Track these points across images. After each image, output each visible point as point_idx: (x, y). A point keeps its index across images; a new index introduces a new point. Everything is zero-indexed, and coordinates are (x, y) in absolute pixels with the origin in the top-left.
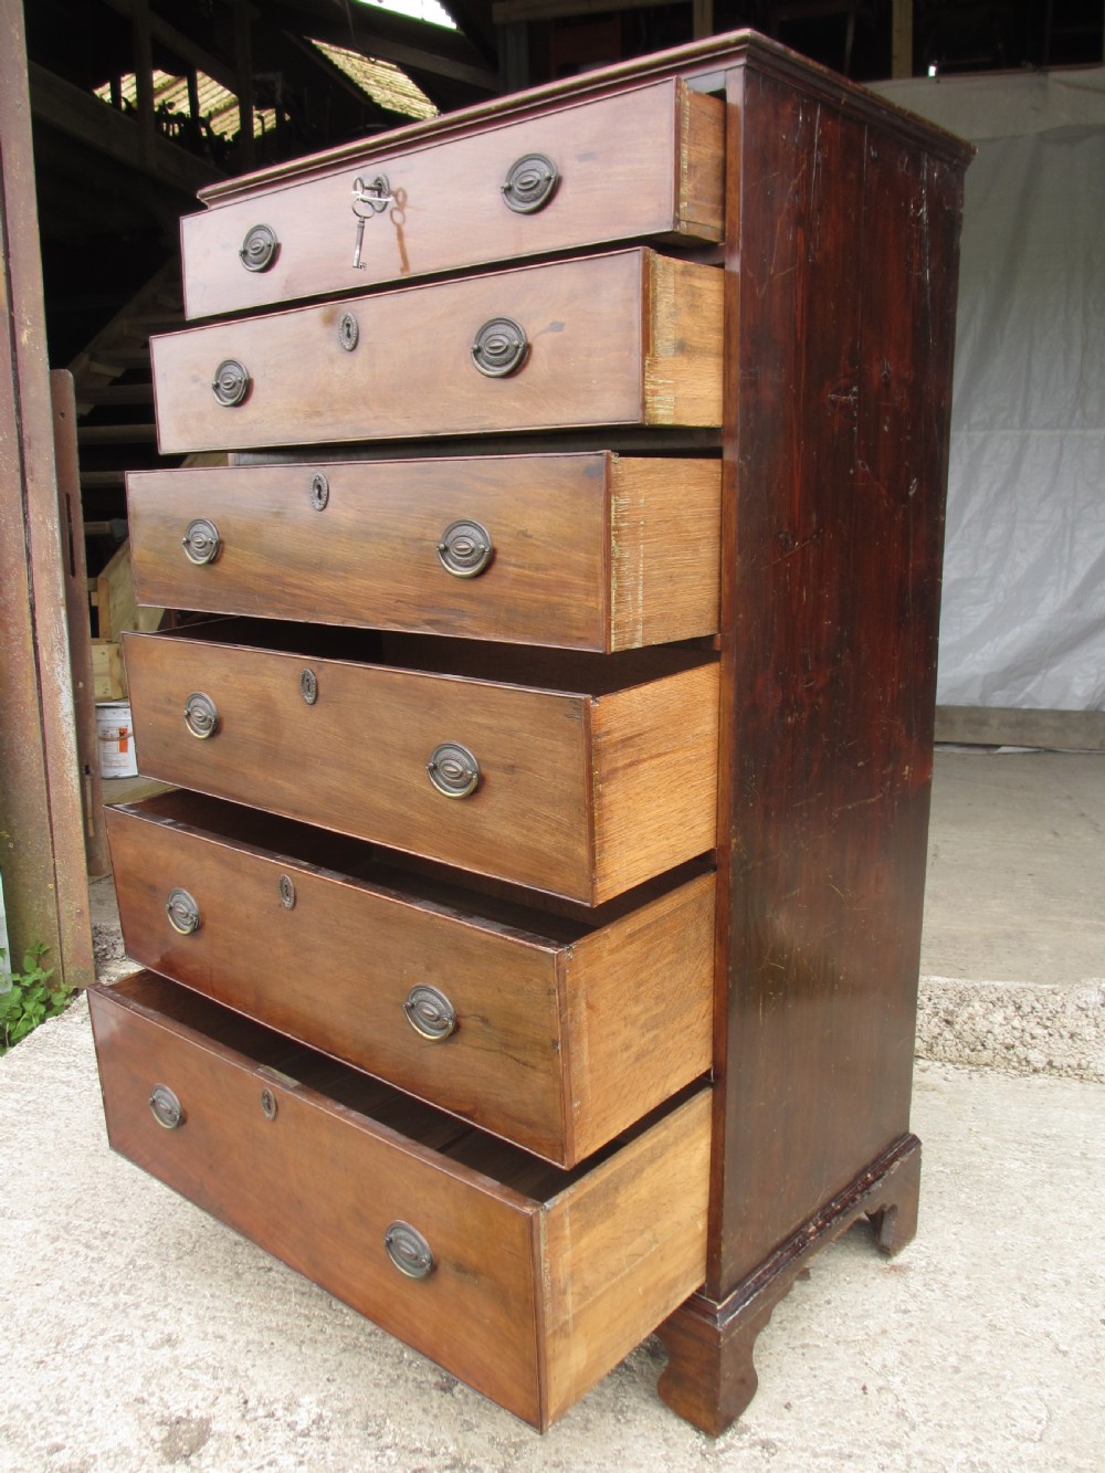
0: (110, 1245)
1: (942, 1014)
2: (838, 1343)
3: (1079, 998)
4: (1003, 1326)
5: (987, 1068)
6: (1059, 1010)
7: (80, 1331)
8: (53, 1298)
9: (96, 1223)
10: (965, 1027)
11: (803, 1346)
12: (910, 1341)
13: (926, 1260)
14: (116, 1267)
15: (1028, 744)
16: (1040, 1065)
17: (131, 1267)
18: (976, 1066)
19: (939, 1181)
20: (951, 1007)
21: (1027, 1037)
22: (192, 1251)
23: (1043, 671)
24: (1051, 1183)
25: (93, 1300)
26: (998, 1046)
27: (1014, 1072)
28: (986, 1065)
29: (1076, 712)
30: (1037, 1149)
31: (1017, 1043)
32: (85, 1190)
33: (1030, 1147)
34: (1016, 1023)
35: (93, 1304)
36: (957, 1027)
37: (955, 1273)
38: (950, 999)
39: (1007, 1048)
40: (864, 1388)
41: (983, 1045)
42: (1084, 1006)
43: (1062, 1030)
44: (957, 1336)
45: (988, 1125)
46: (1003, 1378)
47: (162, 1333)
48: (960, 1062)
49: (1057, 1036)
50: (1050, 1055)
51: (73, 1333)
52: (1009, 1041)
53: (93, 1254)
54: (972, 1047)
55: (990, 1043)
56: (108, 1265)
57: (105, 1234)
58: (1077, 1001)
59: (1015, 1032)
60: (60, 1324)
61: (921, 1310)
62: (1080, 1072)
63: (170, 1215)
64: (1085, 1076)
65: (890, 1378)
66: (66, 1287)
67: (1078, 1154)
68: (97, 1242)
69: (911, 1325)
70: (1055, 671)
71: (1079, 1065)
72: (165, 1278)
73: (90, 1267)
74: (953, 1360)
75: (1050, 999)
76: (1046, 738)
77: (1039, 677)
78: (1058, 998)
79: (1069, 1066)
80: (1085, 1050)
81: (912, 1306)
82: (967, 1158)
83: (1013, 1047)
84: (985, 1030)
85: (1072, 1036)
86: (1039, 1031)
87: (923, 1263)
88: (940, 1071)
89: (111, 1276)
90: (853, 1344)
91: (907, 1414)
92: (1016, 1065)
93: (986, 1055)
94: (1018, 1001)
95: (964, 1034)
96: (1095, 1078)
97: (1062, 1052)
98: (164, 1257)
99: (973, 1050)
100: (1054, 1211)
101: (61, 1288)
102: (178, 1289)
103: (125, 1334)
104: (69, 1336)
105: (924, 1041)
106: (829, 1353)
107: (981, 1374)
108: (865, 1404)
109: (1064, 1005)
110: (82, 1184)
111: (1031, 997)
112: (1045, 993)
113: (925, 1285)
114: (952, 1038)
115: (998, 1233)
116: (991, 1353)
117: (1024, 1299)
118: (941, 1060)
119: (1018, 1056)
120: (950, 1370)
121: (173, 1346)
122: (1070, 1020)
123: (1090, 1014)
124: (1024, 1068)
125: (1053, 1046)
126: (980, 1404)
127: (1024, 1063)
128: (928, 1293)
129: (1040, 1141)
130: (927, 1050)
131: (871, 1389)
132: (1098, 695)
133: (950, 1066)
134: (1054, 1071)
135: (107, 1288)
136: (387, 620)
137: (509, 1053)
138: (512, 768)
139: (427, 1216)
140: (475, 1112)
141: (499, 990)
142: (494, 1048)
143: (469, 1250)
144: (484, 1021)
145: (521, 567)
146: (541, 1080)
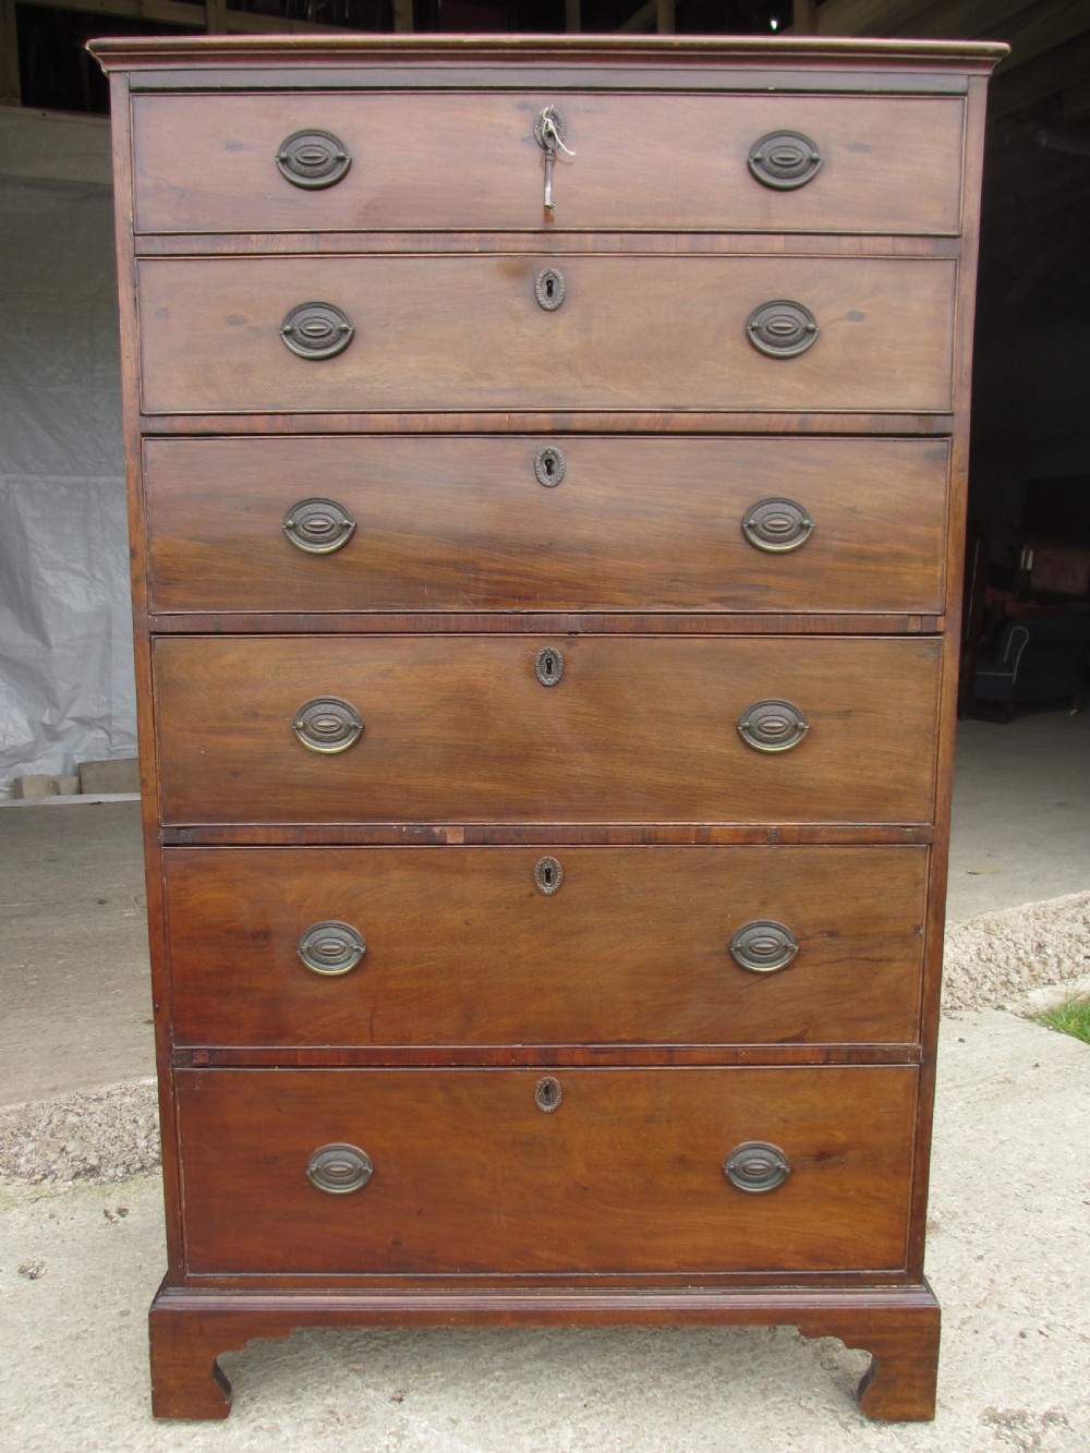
40: (1041, 1333)
136: (655, 601)
137: (861, 956)
138: (849, 713)
139: (785, 1121)
140: (806, 1031)
141: (857, 899)
142: (843, 957)
143: (838, 1133)
144: (833, 934)
145: (848, 541)
146: (897, 969)
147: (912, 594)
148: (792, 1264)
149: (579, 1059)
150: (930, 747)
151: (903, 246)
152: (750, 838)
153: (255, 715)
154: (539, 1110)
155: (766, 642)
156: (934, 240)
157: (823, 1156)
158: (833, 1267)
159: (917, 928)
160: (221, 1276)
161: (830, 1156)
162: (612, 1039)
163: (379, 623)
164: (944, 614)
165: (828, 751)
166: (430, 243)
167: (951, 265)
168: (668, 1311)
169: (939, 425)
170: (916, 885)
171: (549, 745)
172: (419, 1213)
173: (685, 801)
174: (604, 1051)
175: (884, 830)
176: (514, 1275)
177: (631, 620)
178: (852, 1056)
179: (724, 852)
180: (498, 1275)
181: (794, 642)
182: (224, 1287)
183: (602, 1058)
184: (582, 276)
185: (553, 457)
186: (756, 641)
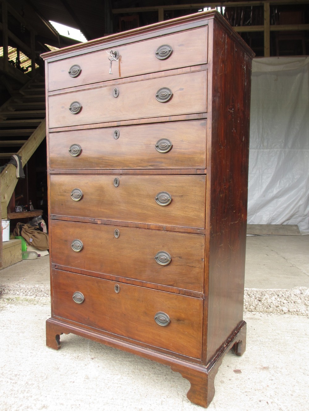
0: (19, 378)
1: (257, 298)
2: (255, 390)
3: (294, 292)
4: (301, 382)
5: (271, 313)
6: (290, 296)
7: (13, 406)
8: (2, 396)
9: (12, 372)
10: (265, 302)
11: (246, 392)
12: (276, 388)
13: (273, 365)
14: (22, 385)
15: (253, 234)
16: (286, 311)
17: (27, 384)
18: (269, 313)
19: (269, 343)
20: (260, 296)
21: (282, 303)
22: (46, 378)
23: (255, 214)
24: (300, 342)
25: (16, 396)
26: (274, 307)
27: (279, 314)
28: (271, 312)
29: (264, 225)
30: (293, 333)
31: (279, 305)
32: (6, 362)
33: (291, 333)
34: (278, 299)
35: (16, 397)
36: (263, 302)
37: (282, 368)
38: (259, 294)
39: (276, 307)
40: (267, 403)
41: (270, 306)
42: (296, 294)
43: (291, 301)
44: (289, 385)
45: (277, 328)
46: (306, 396)
47: (41, 404)
48: (264, 312)
49: (290, 303)
50: (289, 308)
51: (10, 407)
52: (277, 305)
53: (13, 381)
54: (267, 307)
55: (272, 306)
56: (19, 385)
57: (16, 375)
58: (294, 293)
59: (278, 302)
60: (6, 404)
61: (276, 379)
62: (297, 313)
63: (37, 368)
64: (299, 314)
65: (274, 399)
66: (6, 392)
67: (304, 334)
68: (14, 378)
69: (275, 383)
70: (258, 214)
71: (297, 311)
72: (39, 387)
73: (13, 386)
74: (290, 392)
75: (287, 293)
76: (257, 232)
77: (254, 216)
78: (289, 292)
79: (294, 311)
80: (298, 306)
81: (273, 378)
82: (274, 337)
83: (278, 306)
84: (270, 302)
85: (294, 302)
86: (285, 302)
87: (272, 366)
88: (259, 314)
89: (20, 388)
90: (260, 390)
91: (282, 409)
92: (279, 312)
93: (271, 309)
94: (278, 294)
95: (265, 303)
96: (301, 314)
97: (292, 307)
98: (37, 381)
99: (267, 308)
100: (303, 349)
101: (4, 393)
102: (44, 390)
103: (29, 406)
104: (9, 408)
105: (253, 306)
106: (254, 393)
107: (299, 395)
108: (269, 407)
109: (290, 294)
110: (5, 360)
111: (281, 292)
112: (285, 291)
113: (275, 372)
114: (261, 305)
115: (290, 356)
116: (300, 389)
117: (304, 374)
118: (258, 312)
119: (280, 309)
120: (290, 395)
121: (46, 408)
122: (293, 298)
123: (298, 296)
124: (282, 313)
125: (289, 305)
126: (302, 404)
127: (281, 311)
128: (277, 374)
129: (293, 331)
130: (254, 309)
131: (269, 403)
132: (270, 220)
133: (261, 313)
134: (290, 313)
135: (20, 392)
136: (137, 166)
137: (188, 265)
138: (182, 196)
139: (169, 308)
140: (174, 284)
141: (186, 248)
142: (183, 264)
143: (182, 314)
144: (180, 257)
145: (180, 149)
146: (197, 270)
147: (197, 163)
148: (171, 349)
149: (124, 281)
150: (203, 206)
151: (193, 69)
152: (159, 229)
153: (65, 192)
154: (115, 292)
155: (162, 176)
156: (201, 66)
157: (179, 320)
158: (182, 353)
159: (202, 259)
160: (59, 317)
161: (180, 321)
162: (130, 277)
163: (86, 172)
164: (206, 169)
165: (177, 206)
166: (95, 86)
167: (205, 72)
168: (140, 352)
169: (204, 116)
170: (201, 246)
171: (116, 201)
172: (93, 312)
173: (145, 217)
174: (129, 280)
175: (192, 229)
176: (110, 333)
177: (133, 171)
178: (186, 293)
179: (154, 231)
180: (107, 332)
181: (169, 177)
182: (59, 320)
183: (128, 282)
184: (122, 88)
185: (117, 132)
186: (160, 176)
